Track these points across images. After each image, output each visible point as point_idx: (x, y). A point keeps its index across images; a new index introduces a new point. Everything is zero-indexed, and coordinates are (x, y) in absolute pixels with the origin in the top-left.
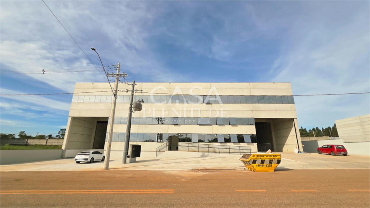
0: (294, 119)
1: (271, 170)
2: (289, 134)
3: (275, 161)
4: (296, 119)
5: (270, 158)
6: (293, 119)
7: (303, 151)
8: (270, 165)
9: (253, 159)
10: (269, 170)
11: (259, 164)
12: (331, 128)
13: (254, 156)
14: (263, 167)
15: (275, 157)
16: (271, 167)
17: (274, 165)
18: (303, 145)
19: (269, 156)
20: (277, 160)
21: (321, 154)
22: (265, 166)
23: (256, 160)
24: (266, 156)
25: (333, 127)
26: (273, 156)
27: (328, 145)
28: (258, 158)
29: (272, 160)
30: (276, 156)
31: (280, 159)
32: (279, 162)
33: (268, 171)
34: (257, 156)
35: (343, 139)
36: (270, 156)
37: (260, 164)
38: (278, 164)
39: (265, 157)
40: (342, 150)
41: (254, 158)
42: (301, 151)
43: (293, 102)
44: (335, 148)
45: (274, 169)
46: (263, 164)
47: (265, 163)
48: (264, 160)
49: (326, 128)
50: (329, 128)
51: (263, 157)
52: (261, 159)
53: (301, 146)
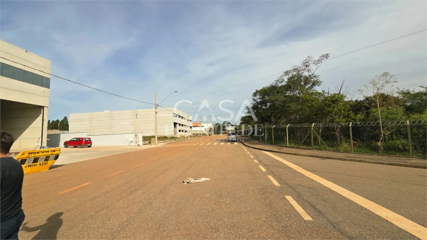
0: (45, 108)
1: (45, 169)
2: (30, 125)
3: (52, 157)
4: (47, 107)
5: (47, 154)
6: (43, 107)
7: (46, 146)
8: (45, 163)
9: (21, 159)
10: (43, 169)
11: (30, 164)
12: (59, 121)
13: (24, 154)
14: (36, 167)
15: (54, 153)
16: (46, 165)
17: (50, 163)
18: (48, 139)
19: (46, 152)
20: (55, 156)
21: (68, 147)
22: (38, 166)
23: (26, 159)
24: (42, 152)
25: (62, 121)
26: (52, 151)
27: (77, 138)
28: (30, 156)
29: (49, 156)
30: (54, 151)
31: (58, 154)
32: (57, 157)
33: (40, 171)
34: (29, 153)
35: (87, 132)
36: (48, 151)
37: (32, 164)
38: (55, 160)
39: (41, 154)
40: (89, 142)
41: (23, 156)
42: (45, 146)
43: (48, 86)
44: (84, 140)
45: (49, 167)
46: (36, 163)
47: (39, 162)
48: (39, 158)
49: (53, 121)
50: (58, 121)
51: (38, 154)
52: (34, 157)
53: (45, 140)
